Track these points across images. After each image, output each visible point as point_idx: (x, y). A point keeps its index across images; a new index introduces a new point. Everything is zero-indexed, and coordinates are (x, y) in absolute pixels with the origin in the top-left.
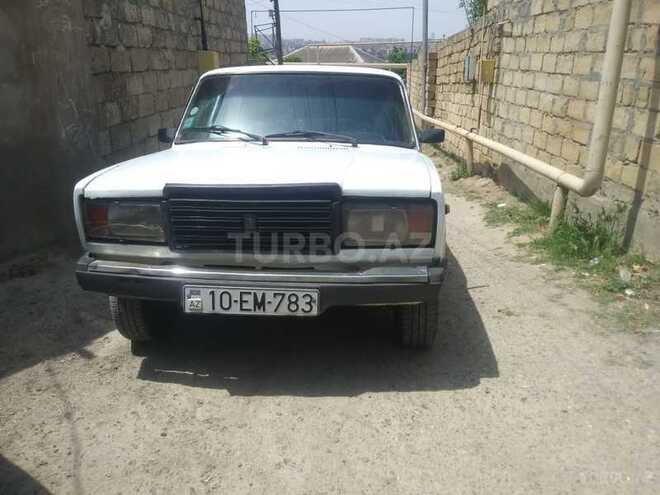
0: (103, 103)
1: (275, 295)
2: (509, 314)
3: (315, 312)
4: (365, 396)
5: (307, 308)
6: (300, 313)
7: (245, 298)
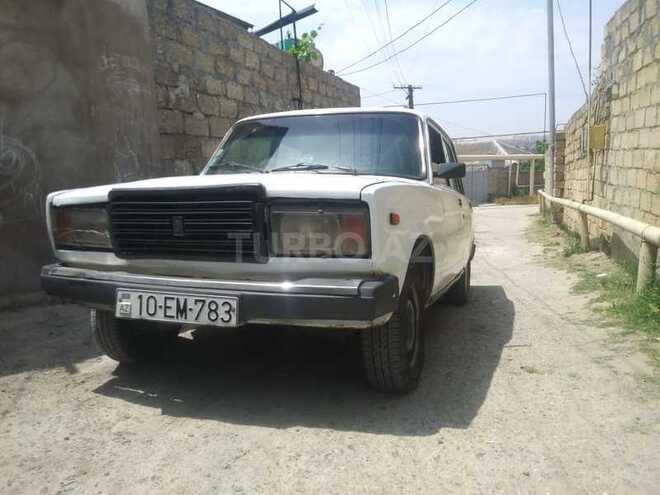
0: (172, 160)
1: (196, 301)
2: (531, 371)
3: (234, 323)
4: (292, 430)
5: (227, 318)
6: (219, 323)
7: (169, 303)
